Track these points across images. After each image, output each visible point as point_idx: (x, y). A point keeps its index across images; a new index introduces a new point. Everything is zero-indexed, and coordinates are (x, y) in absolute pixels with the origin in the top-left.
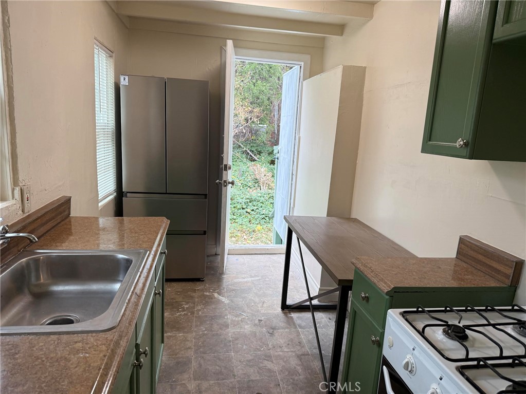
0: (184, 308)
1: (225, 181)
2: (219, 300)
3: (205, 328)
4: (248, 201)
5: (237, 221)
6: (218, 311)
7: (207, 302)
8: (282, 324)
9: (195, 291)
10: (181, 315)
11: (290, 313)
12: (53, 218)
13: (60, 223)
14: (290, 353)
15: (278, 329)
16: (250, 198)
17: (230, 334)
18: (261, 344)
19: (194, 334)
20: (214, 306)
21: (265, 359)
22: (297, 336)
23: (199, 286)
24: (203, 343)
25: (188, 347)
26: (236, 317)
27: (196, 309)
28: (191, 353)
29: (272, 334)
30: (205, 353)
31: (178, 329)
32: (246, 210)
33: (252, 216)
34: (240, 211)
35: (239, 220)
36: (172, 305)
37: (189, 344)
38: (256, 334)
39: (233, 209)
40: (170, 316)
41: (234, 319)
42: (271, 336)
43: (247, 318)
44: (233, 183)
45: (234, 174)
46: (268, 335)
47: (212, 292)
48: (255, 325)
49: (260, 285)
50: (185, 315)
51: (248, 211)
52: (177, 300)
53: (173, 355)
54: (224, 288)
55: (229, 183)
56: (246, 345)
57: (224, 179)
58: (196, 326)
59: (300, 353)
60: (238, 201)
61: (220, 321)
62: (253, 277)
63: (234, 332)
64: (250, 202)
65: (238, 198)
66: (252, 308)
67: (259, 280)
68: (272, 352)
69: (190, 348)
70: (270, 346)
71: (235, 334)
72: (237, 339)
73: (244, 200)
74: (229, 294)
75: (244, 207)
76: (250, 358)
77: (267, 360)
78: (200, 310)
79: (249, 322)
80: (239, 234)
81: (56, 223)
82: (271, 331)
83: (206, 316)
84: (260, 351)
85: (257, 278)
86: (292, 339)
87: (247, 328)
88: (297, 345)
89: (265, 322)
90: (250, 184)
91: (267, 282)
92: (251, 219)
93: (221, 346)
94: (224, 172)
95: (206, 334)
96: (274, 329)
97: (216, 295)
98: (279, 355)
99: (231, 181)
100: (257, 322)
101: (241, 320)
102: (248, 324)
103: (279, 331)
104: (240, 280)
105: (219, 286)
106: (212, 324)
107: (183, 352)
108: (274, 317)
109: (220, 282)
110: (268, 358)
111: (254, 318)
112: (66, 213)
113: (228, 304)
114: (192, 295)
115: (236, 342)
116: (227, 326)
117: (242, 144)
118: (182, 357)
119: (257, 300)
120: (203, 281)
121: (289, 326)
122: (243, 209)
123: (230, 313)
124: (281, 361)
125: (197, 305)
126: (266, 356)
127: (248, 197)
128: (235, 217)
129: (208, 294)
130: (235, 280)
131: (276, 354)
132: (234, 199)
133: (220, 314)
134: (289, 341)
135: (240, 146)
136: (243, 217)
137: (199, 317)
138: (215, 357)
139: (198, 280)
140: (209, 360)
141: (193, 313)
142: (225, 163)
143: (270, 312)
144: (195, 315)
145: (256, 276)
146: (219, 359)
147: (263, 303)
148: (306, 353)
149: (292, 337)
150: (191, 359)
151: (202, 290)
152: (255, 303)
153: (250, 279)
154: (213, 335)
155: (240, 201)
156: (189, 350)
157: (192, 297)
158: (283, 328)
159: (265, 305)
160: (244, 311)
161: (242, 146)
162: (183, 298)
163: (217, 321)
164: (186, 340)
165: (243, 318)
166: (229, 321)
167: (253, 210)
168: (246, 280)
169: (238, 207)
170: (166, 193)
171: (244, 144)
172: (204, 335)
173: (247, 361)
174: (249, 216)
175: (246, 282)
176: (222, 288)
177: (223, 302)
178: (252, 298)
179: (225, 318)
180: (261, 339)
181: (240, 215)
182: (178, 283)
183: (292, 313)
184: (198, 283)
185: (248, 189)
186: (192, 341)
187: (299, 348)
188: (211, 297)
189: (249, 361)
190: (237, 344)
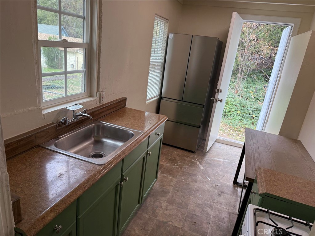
0: (178, 164)
1: (216, 99)
2: (198, 166)
3: (184, 178)
4: (255, 110)
5: (243, 121)
6: (195, 172)
7: (191, 165)
8: (229, 192)
9: (187, 157)
10: (175, 167)
11: (237, 187)
12: (115, 107)
13: (118, 110)
14: (225, 209)
15: (225, 194)
16: (257, 108)
17: (195, 187)
18: (210, 198)
19: (177, 179)
20: (194, 169)
21: (208, 207)
22: (235, 202)
23: (191, 155)
24: (179, 186)
25: (171, 185)
26: (203, 178)
27: (183, 167)
28: (171, 189)
29: (220, 195)
30: (178, 191)
31: (170, 174)
32: (252, 115)
33: (255, 120)
34: (247, 115)
35: (245, 122)
36: (173, 161)
37: (172, 184)
38: (210, 192)
39: (243, 113)
40: (170, 166)
41: (202, 179)
42: (218, 196)
43: (209, 181)
44: (221, 101)
45: (252, 90)
46: (217, 195)
47: (196, 161)
48: (212, 187)
49: (227, 165)
50: (177, 168)
51: (253, 116)
52: (176, 159)
53: (162, 186)
54: (204, 160)
55: (219, 100)
56: (202, 195)
57: (216, 98)
58: (180, 176)
59: (231, 212)
60: (247, 109)
61: (194, 178)
62: (225, 160)
63: (198, 186)
64: (256, 111)
65: (249, 107)
66: (215, 177)
67: (229, 162)
68: (214, 204)
69: (171, 186)
70: (215, 201)
71: (199, 188)
72: (198, 190)
73: (252, 109)
74: (206, 165)
75: (251, 113)
76: (200, 203)
77: (209, 208)
78: (185, 168)
79: (209, 184)
80: (241, 130)
81: (116, 109)
82: (220, 193)
83: (187, 172)
84: (208, 201)
85: (227, 161)
86: (231, 202)
87: (207, 187)
88: (232, 207)
89: (219, 187)
90: (261, 98)
91: (232, 165)
92: (254, 122)
93: (188, 191)
94: (217, 94)
95: (183, 182)
96: (222, 192)
97: (198, 163)
98: (218, 208)
99: (220, 99)
100: (214, 185)
101: (205, 182)
102: (208, 185)
103: (225, 195)
104: (216, 159)
105: (202, 158)
106: (188, 178)
107: (167, 187)
108: (226, 186)
109: (204, 156)
110: (211, 207)
111: (214, 183)
112: (123, 105)
113: (202, 170)
114: (185, 158)
115: (197, 192)
116: (196, 182)
117: (264, 70)
118: (166, 189)
119: (221, 173)
120: (195, 153)
121: (232, 194)
122: (250, 114)
123: (201, 175)
124: (218, 211)
125: (185, 165)
126: (210, 205)
127: (255, 107)
128: (243, 119)
129: (194, 161)
130: (213, 158)
131: (217, 206)
132: (245, 107)
133: (195, 174)
134: (228, 203)
135: (262, 72)
136: (248, 119)
137: (183, 172)
138: (182, 195)
139: (192, 152)
140: (178, 196)
141: (181, 168)
142: (218, 88)
143: (225, 183)
144: (182, 170)
145: (227, 159)
146: (184, 197)
147: (224, 176)
148: (235, 213)
149: (231, 201)
150: (170, 191)
151: (192, 158)
152: (219, 174)
153: (222, 160)
154: (186, 184)
155: (249, 109)
156: (171, 187)
157: (185, 160)
158: (228, 194)
159: (224, 178)
160: (209, 177)
161: (264, 72)
162: (180, 159)
163: (192, 177)
164: (171, 181)
165: (207, 181)
166: (199, 179)
167: (256, 116)
168: (220, 160)
169: (247, 112)
170: (182, 101)
171: (265, 70)
172: (182, 181)
173: (198, 204)
174: (253, 120)
175: (219, 161)
176: (203, 160)
177: (200, 168)
178: (218, 171)
179: (197, 177)
180: (212, 195)
181: (247, 118)
182: (181, 150)
183: (239, 188)
184: (191, 153)
185: (259, 102)
186: (174, 182)
187: (232, 208)
188: (195, 163)
189: (199, 204)
190: (197, 193)
